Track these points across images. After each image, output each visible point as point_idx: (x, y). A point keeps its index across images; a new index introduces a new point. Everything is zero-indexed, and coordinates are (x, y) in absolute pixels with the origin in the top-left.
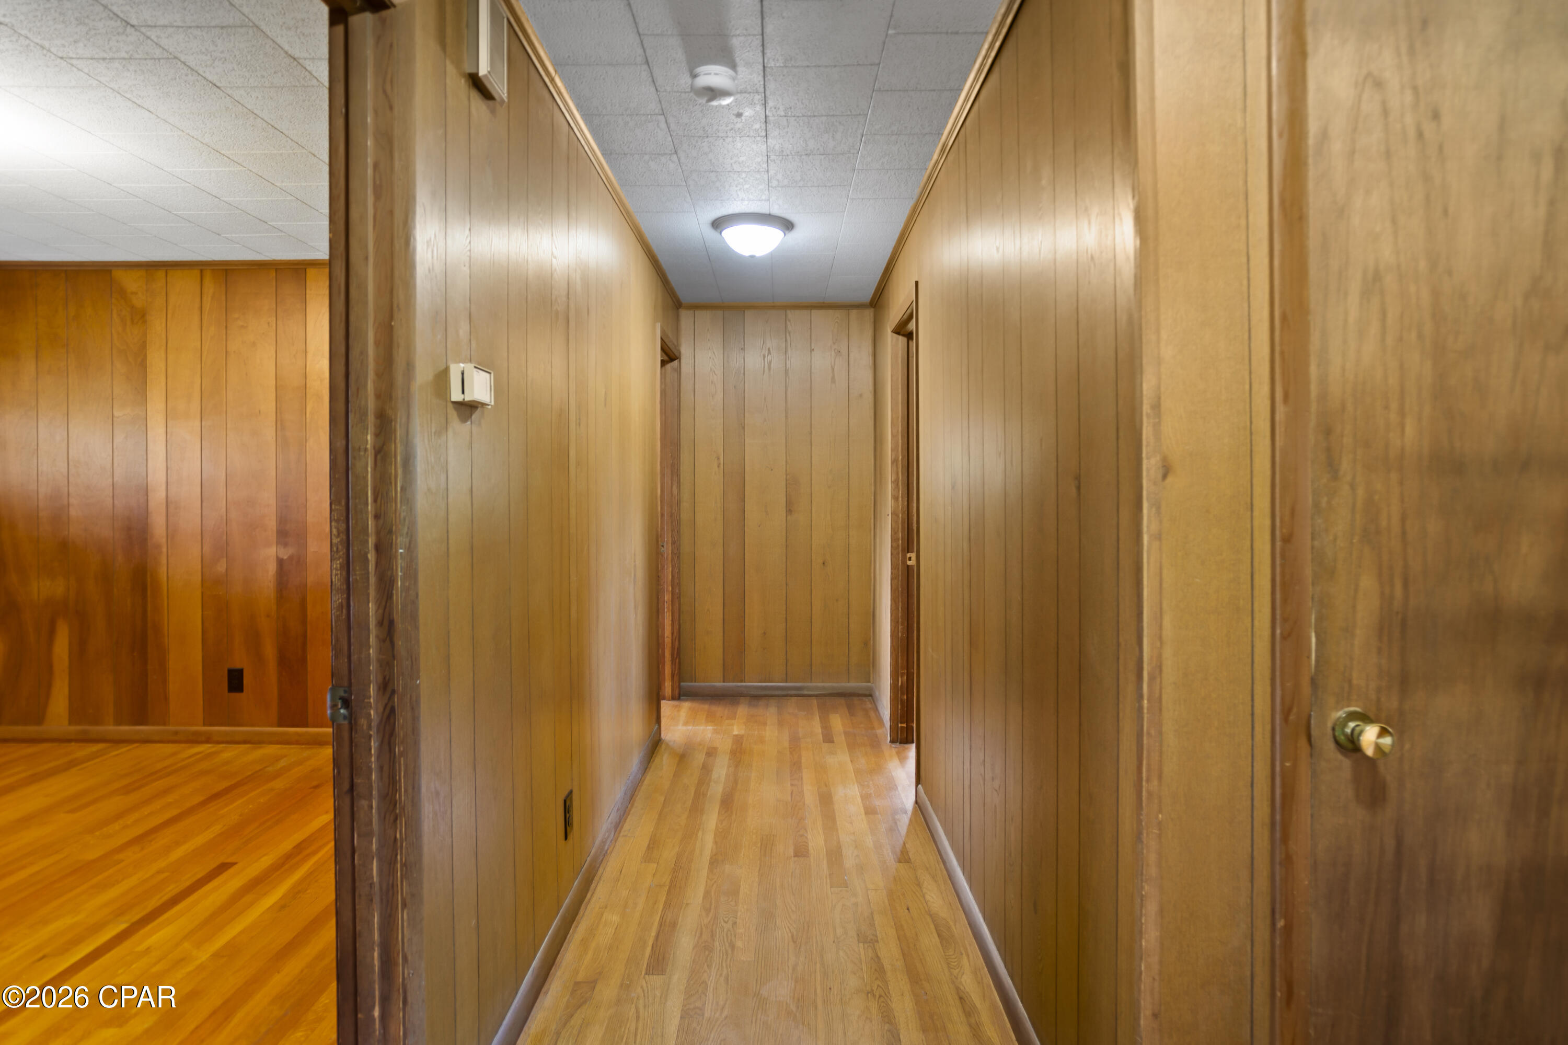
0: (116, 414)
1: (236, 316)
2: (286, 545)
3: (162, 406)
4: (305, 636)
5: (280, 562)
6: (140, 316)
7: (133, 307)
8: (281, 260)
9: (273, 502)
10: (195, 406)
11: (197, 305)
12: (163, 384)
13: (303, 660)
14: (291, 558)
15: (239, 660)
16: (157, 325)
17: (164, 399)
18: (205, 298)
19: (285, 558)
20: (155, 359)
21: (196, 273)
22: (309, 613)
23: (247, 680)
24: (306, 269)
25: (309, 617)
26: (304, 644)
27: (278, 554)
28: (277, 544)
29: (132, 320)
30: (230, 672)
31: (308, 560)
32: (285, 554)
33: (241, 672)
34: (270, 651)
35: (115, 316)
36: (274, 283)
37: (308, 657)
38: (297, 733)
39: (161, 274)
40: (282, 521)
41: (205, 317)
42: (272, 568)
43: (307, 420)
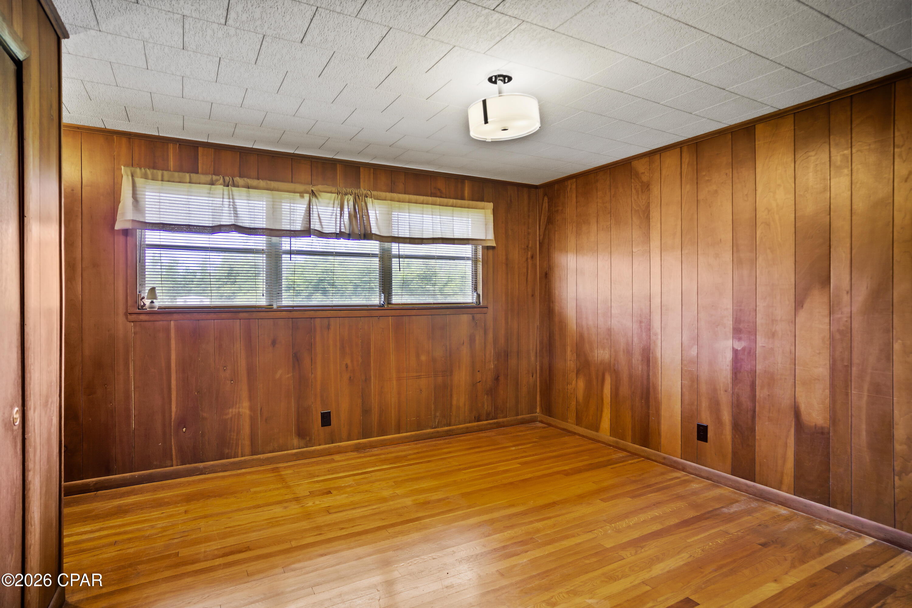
0: (634, 250)
1: (704, 173)
2: (740, 339)
3: (658, 243)
4: (754, 411)
5: (735, 352)
6: (646, 187)
7: (642, 182)
8: (735, 124)
9: (730, 306)
10: (678, 241)
11: (679, 172)
12: (659, 229)
13: (753, 430)
14: (744, 349)
15: (706, 419)
16: (655, 190)
17: (659, 238)
18: (683, 166)
19: (739, 349)
20: (655, 214)
21: (678, 150)
22: (757, 393)
23: (710, 434)
24: (755, 125)
25: (757, 397)
26: (754, 417)
27: (734, 346)
28: (733, 338)
29: (642, 190)
30: (699, 426)
31: (757, 352)
32: (739, 346)
33: (706, 428)
34: (726, 417)
35: (633, 190)
36: (730, 143)
37: (756, 429)
38: (746, 485)
39: (657, 157)
40: (737, 321)
41: (684, 179)
42: (729, 355)
43: (757, 243)
